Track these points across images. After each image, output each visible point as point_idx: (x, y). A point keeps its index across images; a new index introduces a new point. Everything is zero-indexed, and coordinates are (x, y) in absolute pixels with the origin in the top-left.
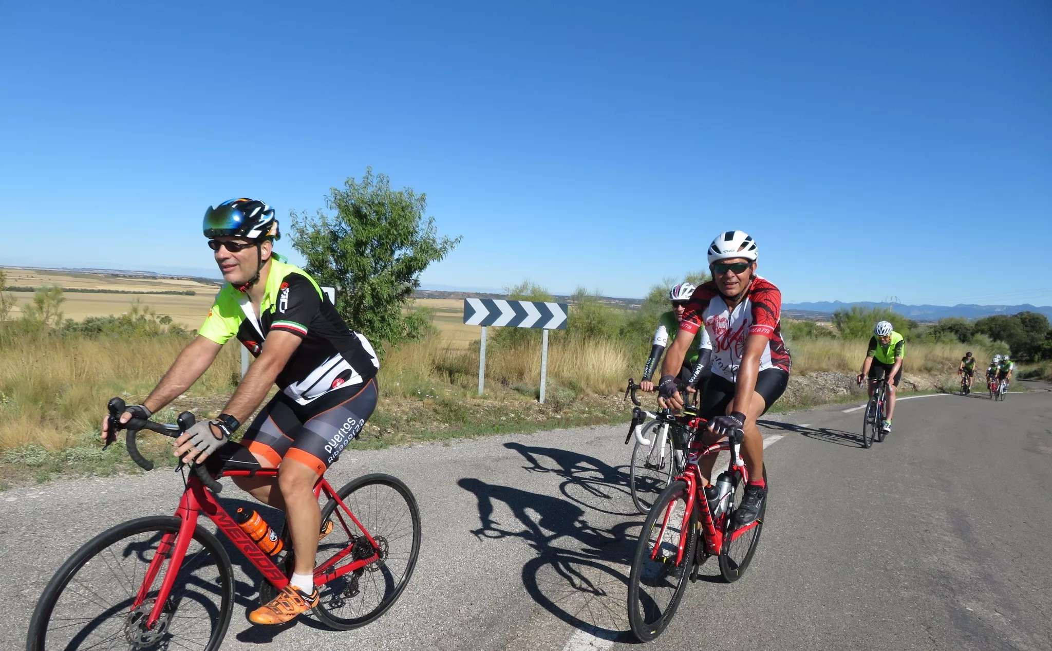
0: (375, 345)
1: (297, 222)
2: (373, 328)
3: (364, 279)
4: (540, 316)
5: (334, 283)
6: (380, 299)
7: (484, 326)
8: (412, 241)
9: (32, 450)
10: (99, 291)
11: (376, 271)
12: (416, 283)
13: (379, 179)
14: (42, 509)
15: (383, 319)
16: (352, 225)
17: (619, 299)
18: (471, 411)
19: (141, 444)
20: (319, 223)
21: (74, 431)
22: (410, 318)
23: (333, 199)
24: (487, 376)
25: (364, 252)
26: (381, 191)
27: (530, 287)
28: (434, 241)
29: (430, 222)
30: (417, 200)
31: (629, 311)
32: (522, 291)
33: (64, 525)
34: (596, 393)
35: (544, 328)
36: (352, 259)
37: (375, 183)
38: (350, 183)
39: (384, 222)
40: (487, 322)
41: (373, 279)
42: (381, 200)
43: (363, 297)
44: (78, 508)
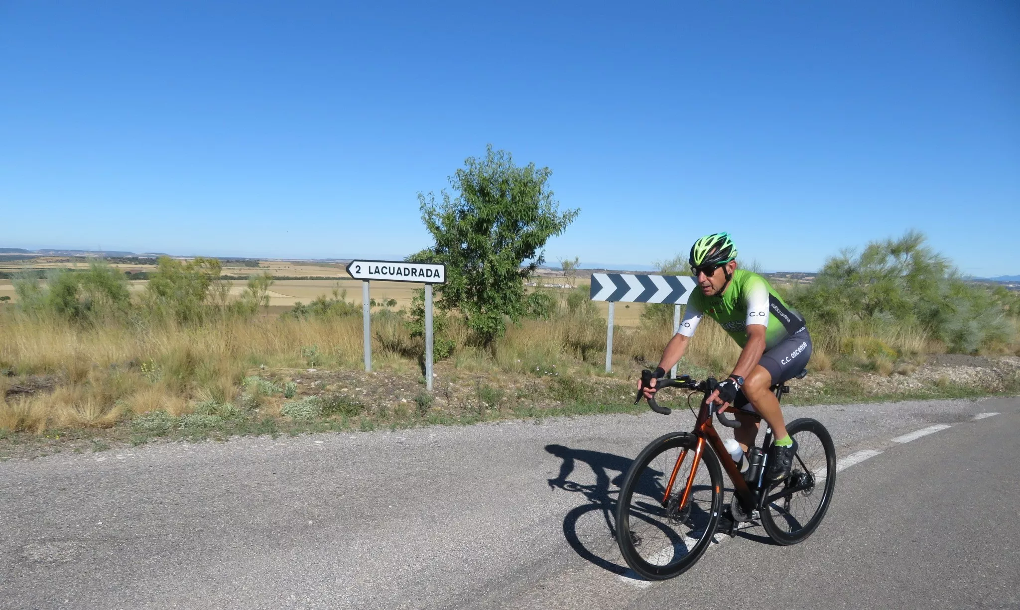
1: (425, 204)
3: (483, 256)
4: (671, 290)
6: (500, 276)
7: (612, 302)
12: (541, 260)
13: (499, 156)
14: (116, 469)
15: (505, 298)
18: (589, 389)
23: (457, 180)
24: (614, 352)
26: (503, 168)
28: (554, 216)
29: (549, 196)
35: (675, 303)
36: (468, 238)
37: (496, 161)
38: (470, 162)
40: (614, 298)
41: (492, 257)
42: (505, 177)
43: (483, 274)
44: (145, 469)
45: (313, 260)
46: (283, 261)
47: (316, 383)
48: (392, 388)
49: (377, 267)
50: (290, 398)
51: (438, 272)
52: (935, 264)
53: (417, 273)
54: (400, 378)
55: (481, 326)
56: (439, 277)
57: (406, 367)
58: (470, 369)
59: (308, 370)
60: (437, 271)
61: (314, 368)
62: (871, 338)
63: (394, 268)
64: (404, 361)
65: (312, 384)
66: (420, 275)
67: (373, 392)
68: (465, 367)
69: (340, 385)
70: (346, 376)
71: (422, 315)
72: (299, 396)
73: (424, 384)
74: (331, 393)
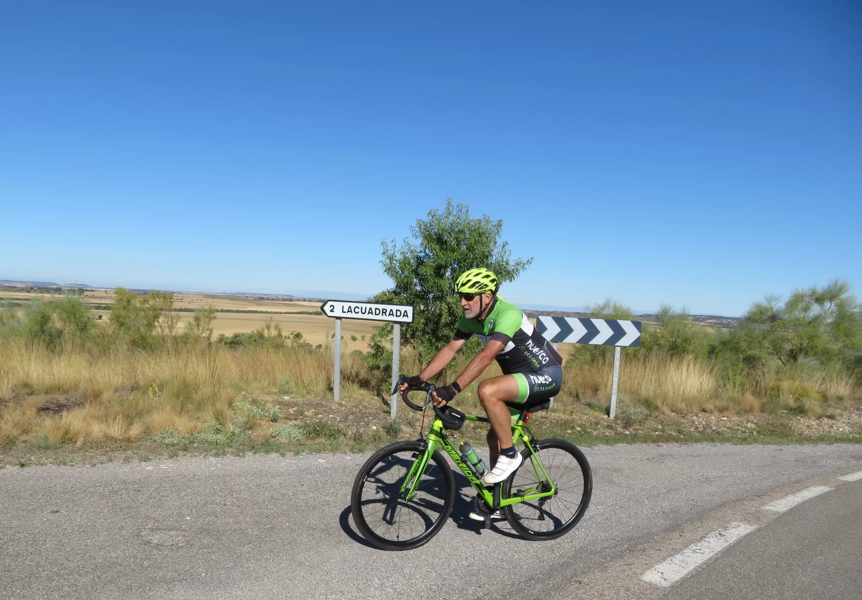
1: (387, 250)
3: (441, 298)
4: (613, 333)
5: (416, 303)
7: (555, 342)
9: (171, 433)
10: (248, 312)
13: (458, 209)
16: (434, 251)
18: (538, 423)
19: (249, 434)
20: (406, 249)
21: (201, 420)
23: (418, 229)
25: (444, 274)
26: (460, 219)
27: (612, 305)
28: (507, 264)
29: (504, 246)
30: (494, 227)
32: (603, 309)
34: (673, 411)
35: (616, 345)
36: (432, 281)
37: (455, 213)
38: (432, 214)
39: (464, 248)
40: (558, 339)
41: (449, 299)
42: (460, 227)
43: (440, 315)
44: (192, 478)
45: (224, 294)
47: (294, 409)
48: (362, 416)
49: (350, 307)
50: (276, 422)
51: (406, 313)
52: (859, 312)
53: (388, 313)
54: (365, 407)
56: (408, 317)
60: (406, 311)
61: (287, 396)
62: (797, 383)
63: (366, 308)
64: (363, 392)
65: (290, 410)
66: (390, 314)
67: (346, 419)
68: (421, 399)
69: (315, 412)
70: (318, 404)
71: (378, 350)
72: (283, 421)
73: (389, 413)
74: (309, 419)
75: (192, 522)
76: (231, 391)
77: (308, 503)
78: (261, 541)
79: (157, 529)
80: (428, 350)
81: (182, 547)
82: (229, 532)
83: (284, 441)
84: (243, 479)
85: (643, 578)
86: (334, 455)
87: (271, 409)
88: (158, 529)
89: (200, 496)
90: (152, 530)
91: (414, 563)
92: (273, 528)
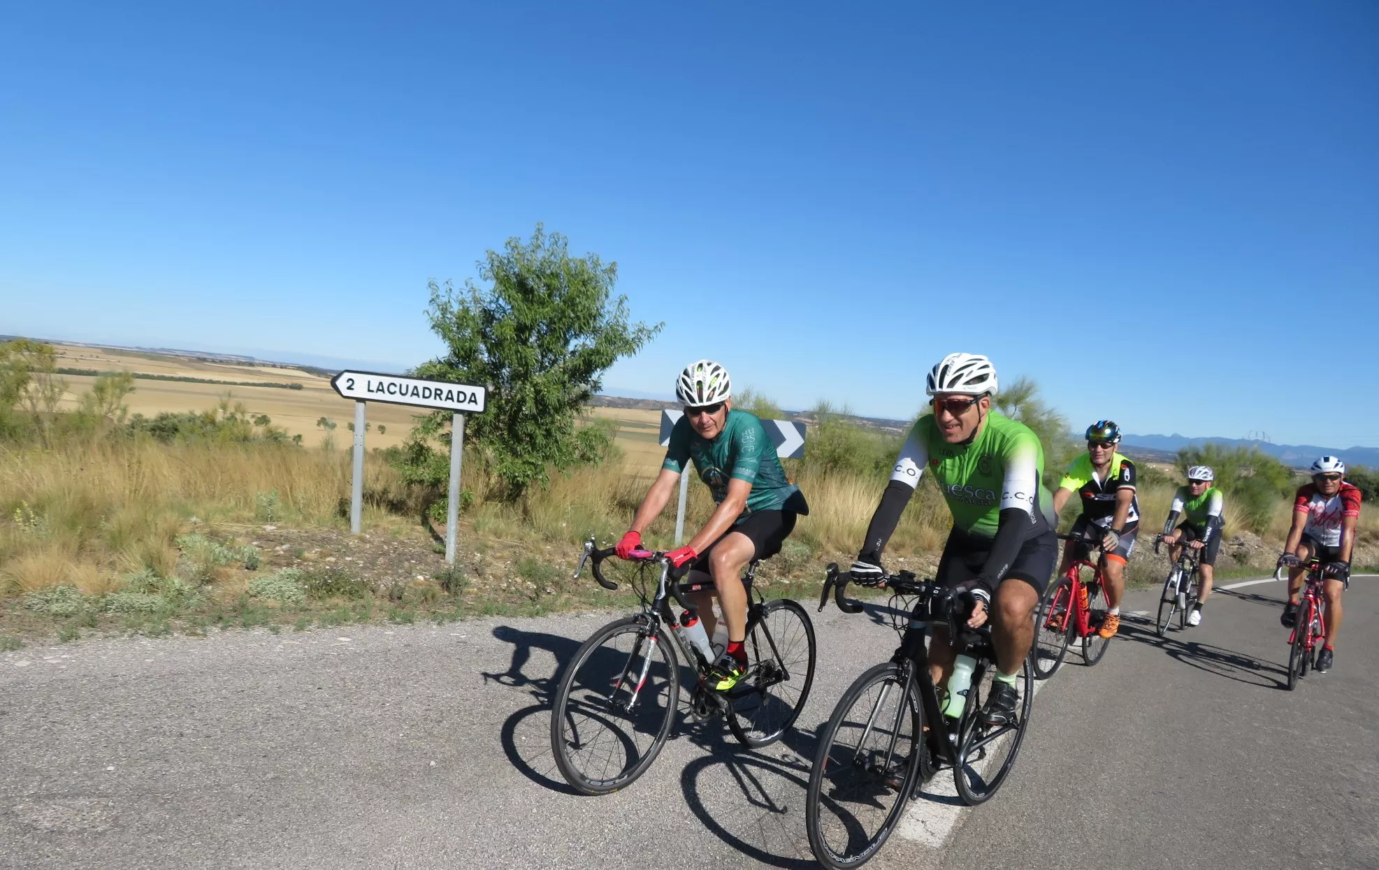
0: (536, 468)
1: (438, 296)
2: (534, 446)
3: (524, 376)
5: (485, 381)
6: (546, 406)
8: (594, 327)
9: (62, 592)
10: (180, 379)
11: (542, 368)
12: (596, 387)
13: (552, 239)
14: (62, 681)
15: (548, 433)
16: (513, 303)
17: (868, 419)
19: (210, 592)
20: (468, 297)
21: (119, 568)
22: (585, 434)
23: (488, 267)
24: (687, 518)
25: (527, 340)
26: (555, 257)
27: (753, 398)
28: (625, 329)
29: (621, 302)
30: (604, 271)
31: (889, 437)
32: (741, 402)
33: (88, 708)
36: (510, 350)
37: (547, 246)
38: (512, 245)
39: (557, 300)
41: (538, 378)
42: (554, 269)
43: (522, 402)
44: (110, 681)
45: (137, 348)
46: (88, 346)
47: (284, 547)
48: (399, 560)
49: (381, 383)
50: (254, 569)
51: (475, 398)
52: (1047, 421)
53: (444, 396)
54: (402, 543)
55: (517, 474)
56: (476, 403)
57: (409, 530)
58: (497, 534)
59: (264, 527)
60: (473, 394)
61: (271, 524)
63: (407, 386)
64: (395, 518)
65: (278, 548)
66: (447, 398)
67: (373, 564)
68: (490, 530)
69: (321, 552)
70: (324, 538)
71: (419, 453)
72: (268, 567)
73: (442, 553)
74: (311, 564)
75: (120, 776)
76: (172, 517)
77: (335, 723)
78: (261, 808)
79: (47, 797)
80: (500, 455)
81: (103, 833)
82: (195, 792)
83: (271, 602)
84: (210, 680)
85: (902, 834)
86: (364, 628)
87: (245, 547)
88: (51, 796)
89: (131, 720)
90: (37, 798)
91: (542, 833)
92: (278, 777)
